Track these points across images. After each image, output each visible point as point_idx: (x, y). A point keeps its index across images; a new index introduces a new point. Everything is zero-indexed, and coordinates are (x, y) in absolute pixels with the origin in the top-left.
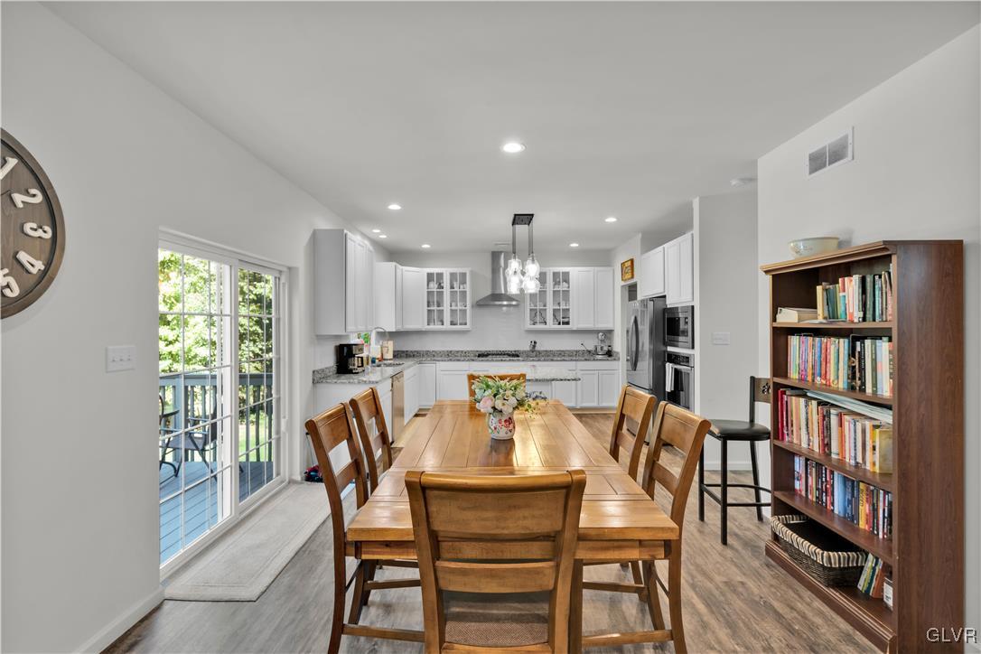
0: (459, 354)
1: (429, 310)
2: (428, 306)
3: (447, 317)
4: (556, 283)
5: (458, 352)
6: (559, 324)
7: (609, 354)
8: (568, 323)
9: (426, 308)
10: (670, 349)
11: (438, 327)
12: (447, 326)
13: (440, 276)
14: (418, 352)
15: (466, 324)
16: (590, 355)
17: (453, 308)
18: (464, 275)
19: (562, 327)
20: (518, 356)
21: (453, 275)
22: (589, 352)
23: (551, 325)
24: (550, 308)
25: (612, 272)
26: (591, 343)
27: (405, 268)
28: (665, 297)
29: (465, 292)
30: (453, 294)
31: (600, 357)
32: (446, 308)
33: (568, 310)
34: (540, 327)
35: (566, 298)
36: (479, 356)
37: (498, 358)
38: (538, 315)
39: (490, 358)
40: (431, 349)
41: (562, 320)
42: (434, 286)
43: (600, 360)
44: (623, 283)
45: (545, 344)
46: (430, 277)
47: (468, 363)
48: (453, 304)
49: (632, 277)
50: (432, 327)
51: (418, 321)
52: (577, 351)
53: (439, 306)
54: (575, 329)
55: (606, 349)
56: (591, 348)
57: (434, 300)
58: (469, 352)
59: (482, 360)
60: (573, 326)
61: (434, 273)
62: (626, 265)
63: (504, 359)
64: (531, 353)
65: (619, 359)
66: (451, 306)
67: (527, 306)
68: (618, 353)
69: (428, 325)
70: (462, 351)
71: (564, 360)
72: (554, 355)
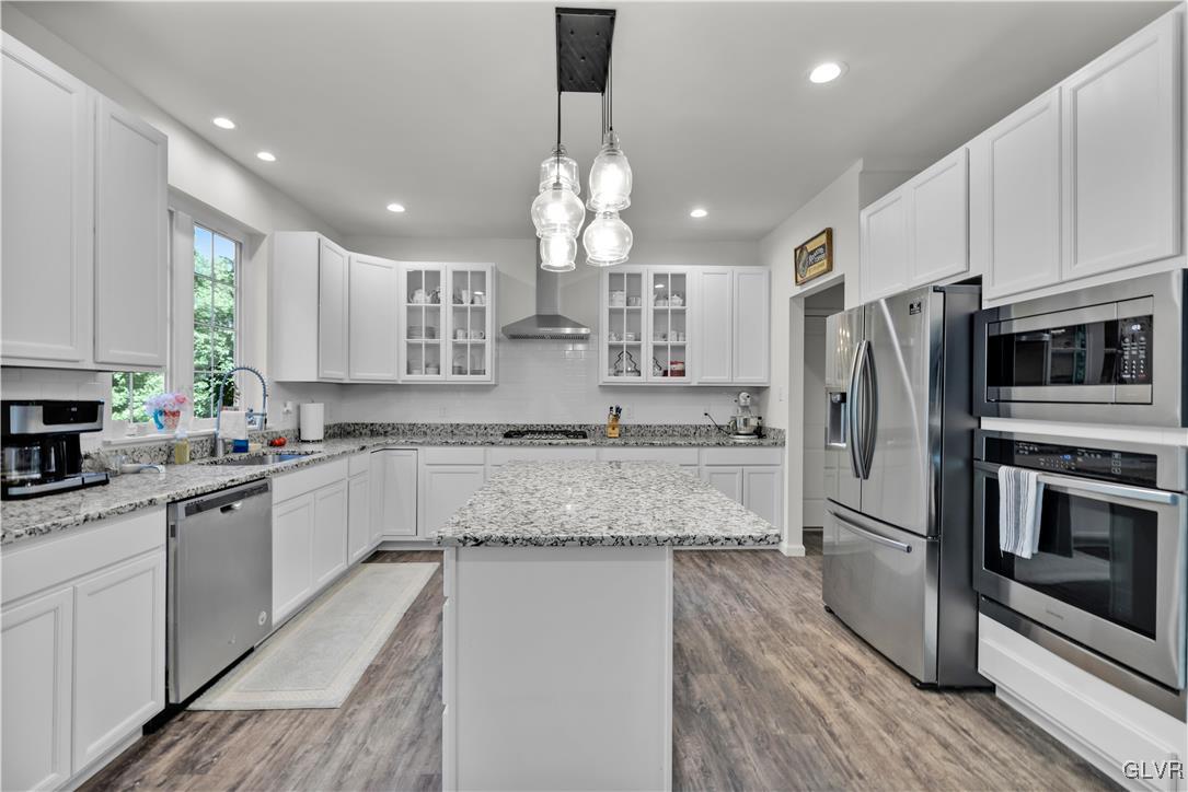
0: (473, 431)
1: (409, 345)
2: (409, 336)
3: (447, 358)
4: (661, 296)
6: (665, 374)
7: (759, 432)
8: (682, 373)
9: (404, 340)
10: (990, 424)
11: (428, 377)
12: (447, 376)
13: (434, 276)
14: (394, 426)
15: (483, 372)
16: (725, 434)
17: (460, 340)
18: (480, 276)
19: (670, 379)
20: (585, 436)
21: (459, 276)
22: (720, 428)
23: (649, 376)
24: (648, 342)
25: (765, 279)
26: (723, 413)
27: (356, 256)
28: (977, 281)
29: (484, 308)
30: (459, 312)
31: (741, 439)
32: (445, 341)
33: (683, 348)
34: (627, 379)
35: (680, 328)
36: (508, 435)
37: (545, 440)
38: (623, 355)
39: (526, 439)
40: (420, 422)
41: (669, 368)
42: (422, 298)
43: (747, 445)
44: (798, 290)
45: (637, 413)
46: (414, 279)
47: (481, 449)
48: (459, 333)
49: (830, 268)
50: (418, 377)
51: (385, 366)
52: (696, 428)
53: (430, 335)
54: (694, 384)
55: (754, 422)
56: (724, 421)
57: (421, 328)
58: (493, 427)
59: (511, 444)
60: (691, 378)
61: (421, 272)
62: (810, 247)
63: (555, 442)
64: (610, 430)
65: (784, 442)
66: (455, 337)
67: (605, 339)
68: (780, 431)
69: (409, 372)
70: (479, 426)
71: (675, 445)
72: (654, 434)
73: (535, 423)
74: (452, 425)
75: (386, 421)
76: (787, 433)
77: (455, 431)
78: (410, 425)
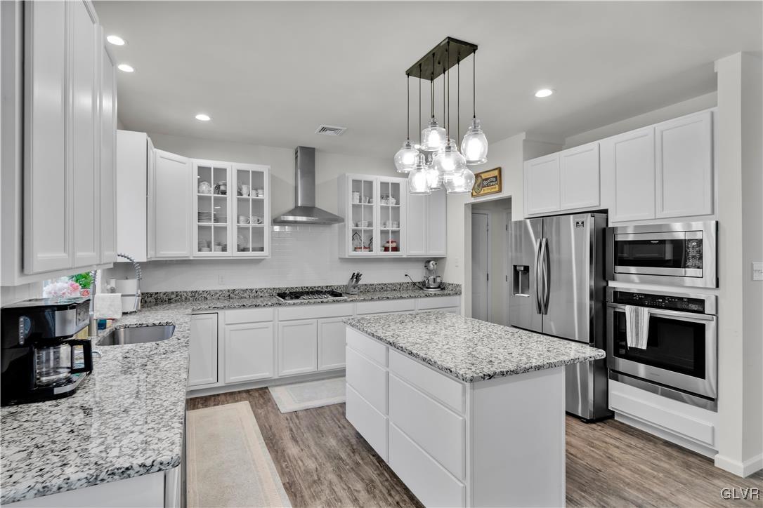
0: (245, 295)
1: (200, 228)
2: (199, 219)
3: (232, 239)
4: (384, 196)
5: (245, 291)
6: (386, 249)
7: (441, 287)
8: (396, 249)
9: (196, 223)
11: (216, 254)
12: (232, 252)
13: (220, 172)
14: (177, 294)
15: (262, 249)
16: (421, 289)
17: (242, 224)
18: (258, 175)
19: (391, 254)
22: (416, 284)
23: (377, 251)
24: (377, 228)
26: (417, 275)
27: (160, 152)
28: (606, 211)
29: (262, 201)
30: (242, 202)
31: (432, 291)
32: (231, 226)
33: (398, 233)
34: (363, 253)
35: (397, 219)
36: (283, 295)
38: (362, 239)
39: (304, 299)
40: (201, 289)
41: (390, 245)
42: (208, 190)
43: (435, 295)
44: (473, 200)
46: (203, 173)
47: (271, 309)
48: (242, 218)
49: (500, 191)
50: (205, 254)
51: (186, 247)
52: (401, 284)
53: (216, 220)
54: (405, 256)
56: (417, 279)
57: (208, 212)
58: (262, 290)
59: (294, 304)
60: (402, 253)
61: (210, 168)
62: (484, 176)
63: (325, 300)
64: (352, 289)
65: (461, 293)
66: (238, 222)
67: (350, 225)
68: (458, 286)
69: (200, 250)
70: (251, 290)
71: (402, 298)
72: (375, 291)
73: (294, 286)
74: (229, 291)
75: (170, 290)
76: (463, 287)
77: (232, 295)
78: (192, 292)
